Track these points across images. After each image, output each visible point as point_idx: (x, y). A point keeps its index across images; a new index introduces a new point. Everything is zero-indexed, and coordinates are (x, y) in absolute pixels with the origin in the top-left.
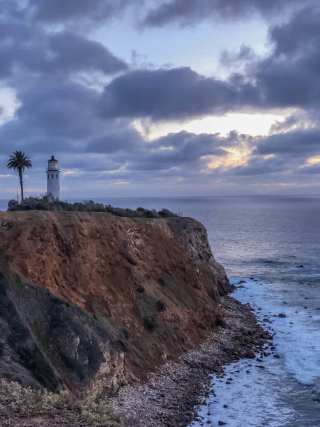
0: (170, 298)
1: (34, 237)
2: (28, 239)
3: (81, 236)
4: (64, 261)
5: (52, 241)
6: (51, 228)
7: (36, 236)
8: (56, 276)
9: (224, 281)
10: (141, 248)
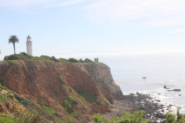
0: (81, 99)
1: (13, 72)
2: (10, 73)
3: (37, 71)
4: (28, 83)
5: (22, 74)
6: (21, 68)
7: (14, 71)
8: (24, 89)
9: (119, 93)
10: (68, 77)
